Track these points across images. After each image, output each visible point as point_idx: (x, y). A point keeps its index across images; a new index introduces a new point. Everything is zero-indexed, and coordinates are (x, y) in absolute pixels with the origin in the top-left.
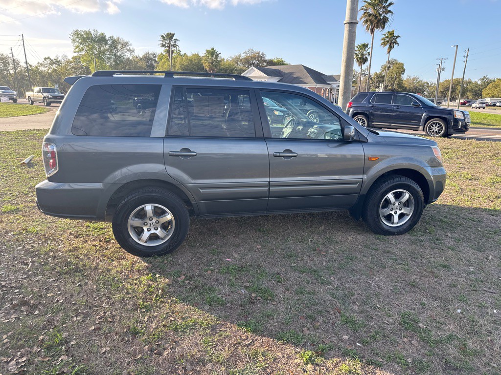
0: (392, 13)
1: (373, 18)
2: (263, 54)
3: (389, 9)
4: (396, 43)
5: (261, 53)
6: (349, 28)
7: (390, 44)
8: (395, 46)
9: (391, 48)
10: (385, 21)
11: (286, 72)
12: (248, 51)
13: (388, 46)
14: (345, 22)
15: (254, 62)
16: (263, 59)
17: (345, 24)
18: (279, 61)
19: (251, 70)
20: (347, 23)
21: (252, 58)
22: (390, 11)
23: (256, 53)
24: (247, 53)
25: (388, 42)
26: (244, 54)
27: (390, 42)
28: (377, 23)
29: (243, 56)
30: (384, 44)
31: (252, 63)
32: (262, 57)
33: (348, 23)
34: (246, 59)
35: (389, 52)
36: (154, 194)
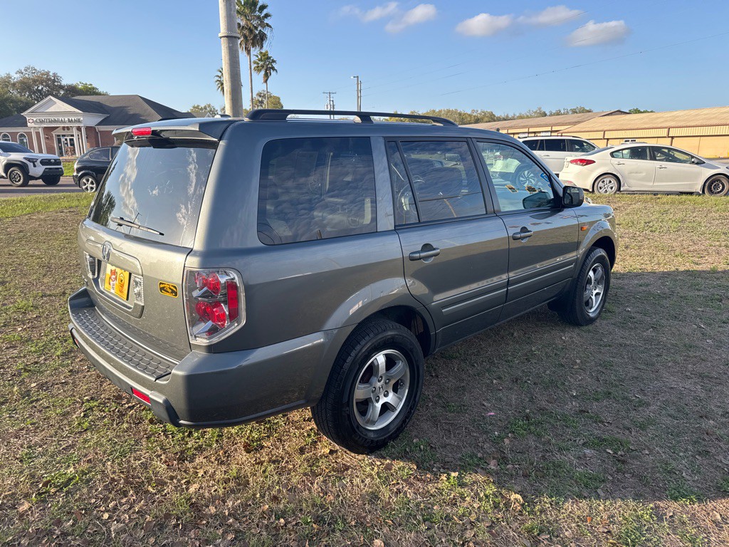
0: (271, 27)
1: (246, 32)
2: (55, 75)
3: (266, 21)
4: (273, 68)
5: (51, 74)
6: (229, 43)
7: (266, 70)
8: (273, 73)
9: (267, 76)
10: (262, 37)
11: (112, 106)
12: (26, 70)
13: (263, 72)
14: (220, 35)
15: (40, 88)
16: (56, 84)
17: (221, 38)
18: (87, 87)
19: (47, 102)
20: (224, 37)
21: (35, 81)
22: (268, 25)
23: (42, 74)
24: (24, 72)
25: (262, 66)
26: (18, 75)
27: (265, 67)
28: (253, 39)
29: (16, 77)
30: (258, 69)
31: (37, 89)
32: (54, 81)
33: (227, 37)
34: (22, 82)
35: (266, 81)
36: (390, 333)
